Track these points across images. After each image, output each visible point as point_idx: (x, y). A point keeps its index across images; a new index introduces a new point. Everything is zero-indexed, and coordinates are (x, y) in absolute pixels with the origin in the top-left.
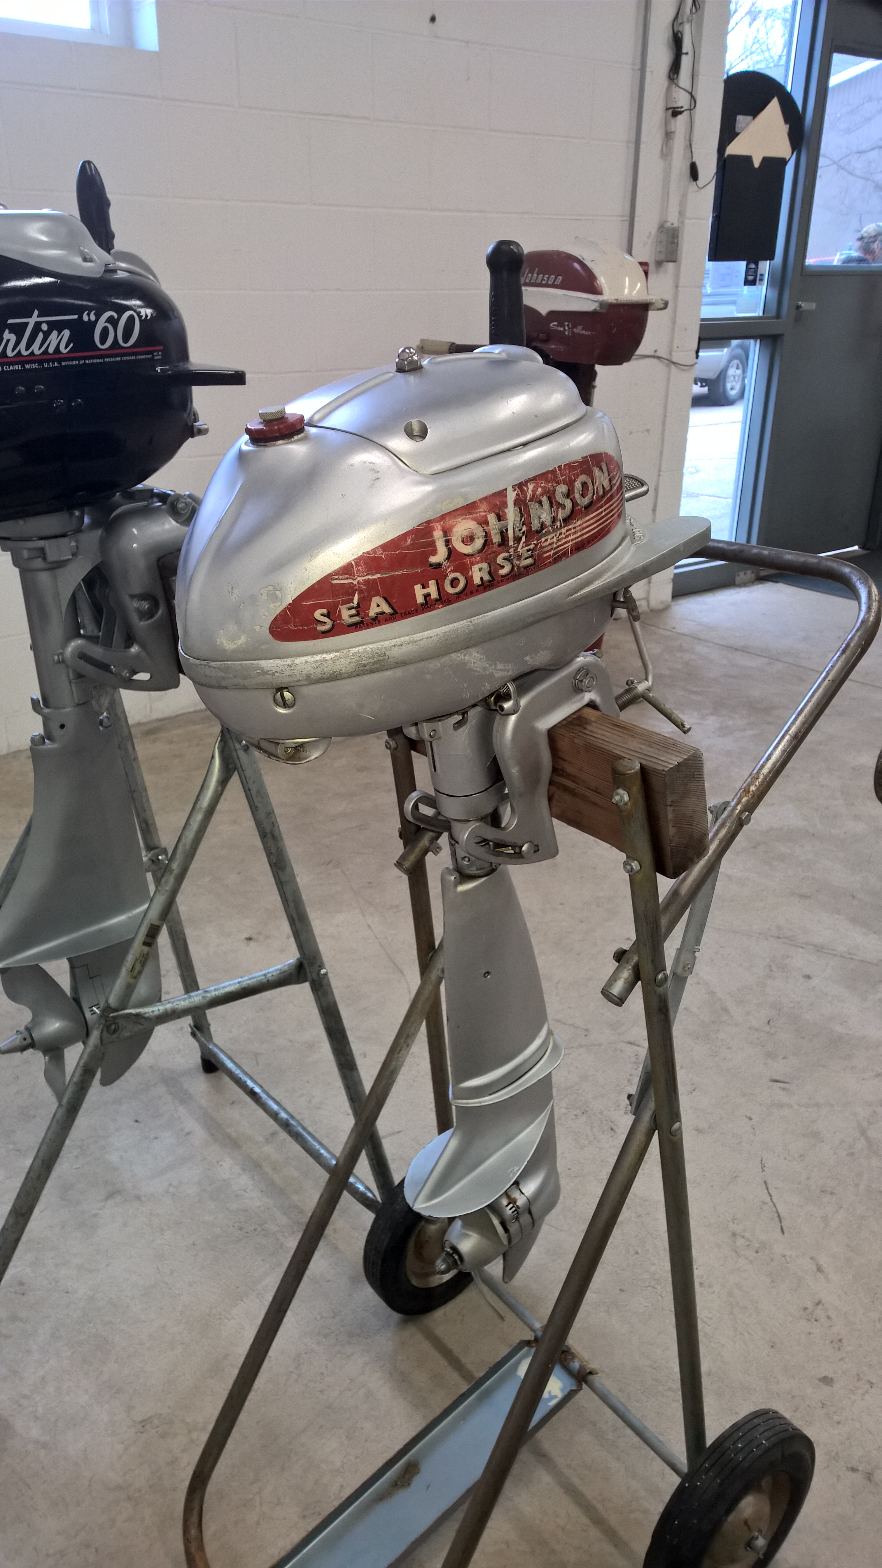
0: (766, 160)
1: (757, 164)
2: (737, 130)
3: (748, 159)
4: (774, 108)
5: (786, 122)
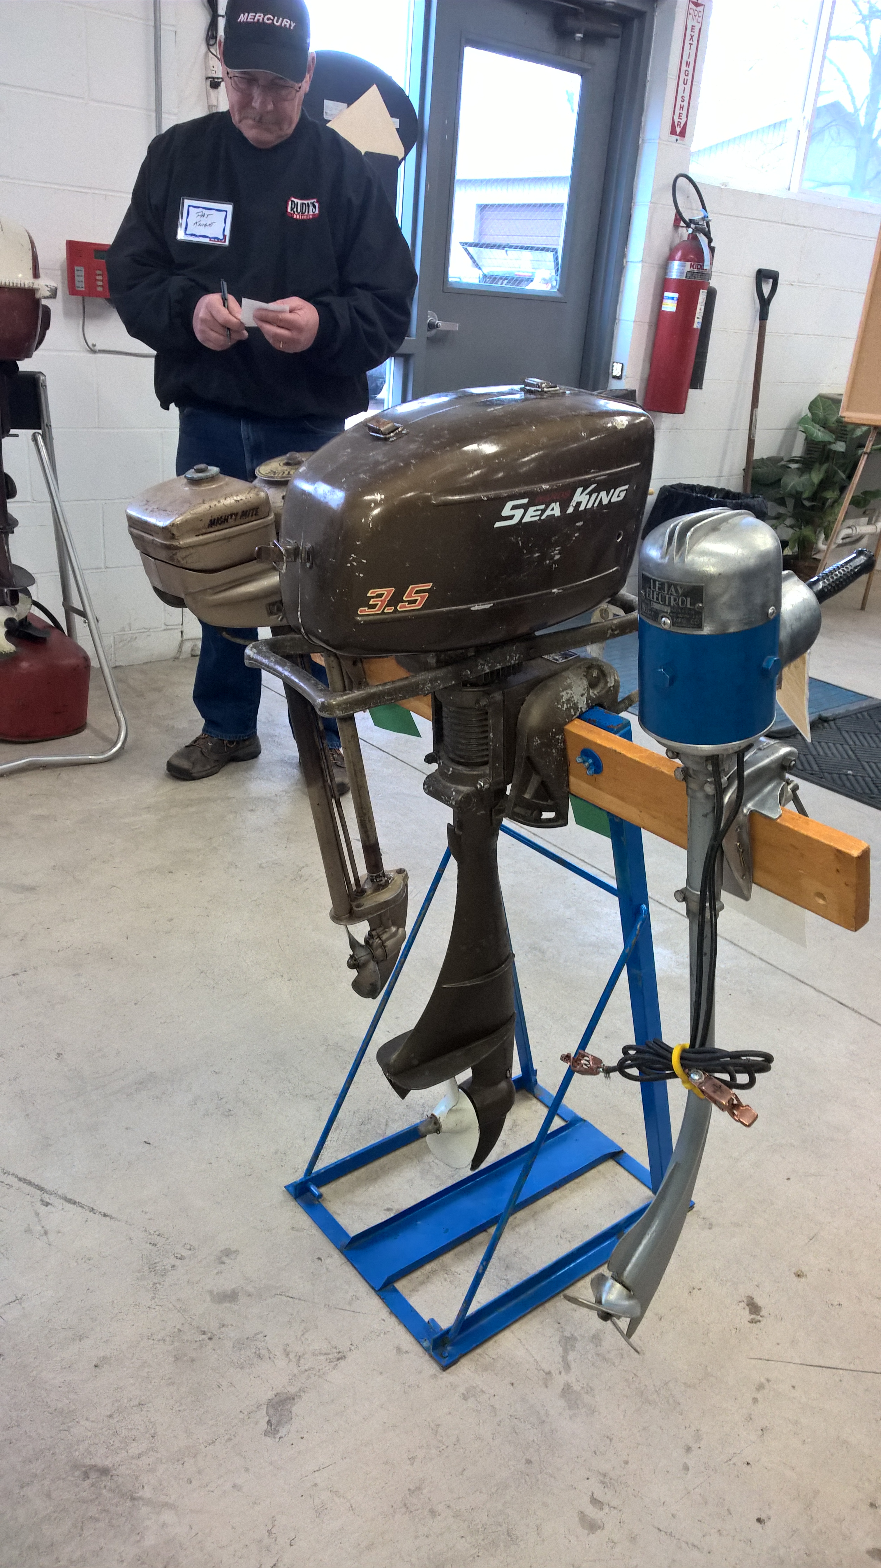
4: (373, 96)
5: (393, 115)
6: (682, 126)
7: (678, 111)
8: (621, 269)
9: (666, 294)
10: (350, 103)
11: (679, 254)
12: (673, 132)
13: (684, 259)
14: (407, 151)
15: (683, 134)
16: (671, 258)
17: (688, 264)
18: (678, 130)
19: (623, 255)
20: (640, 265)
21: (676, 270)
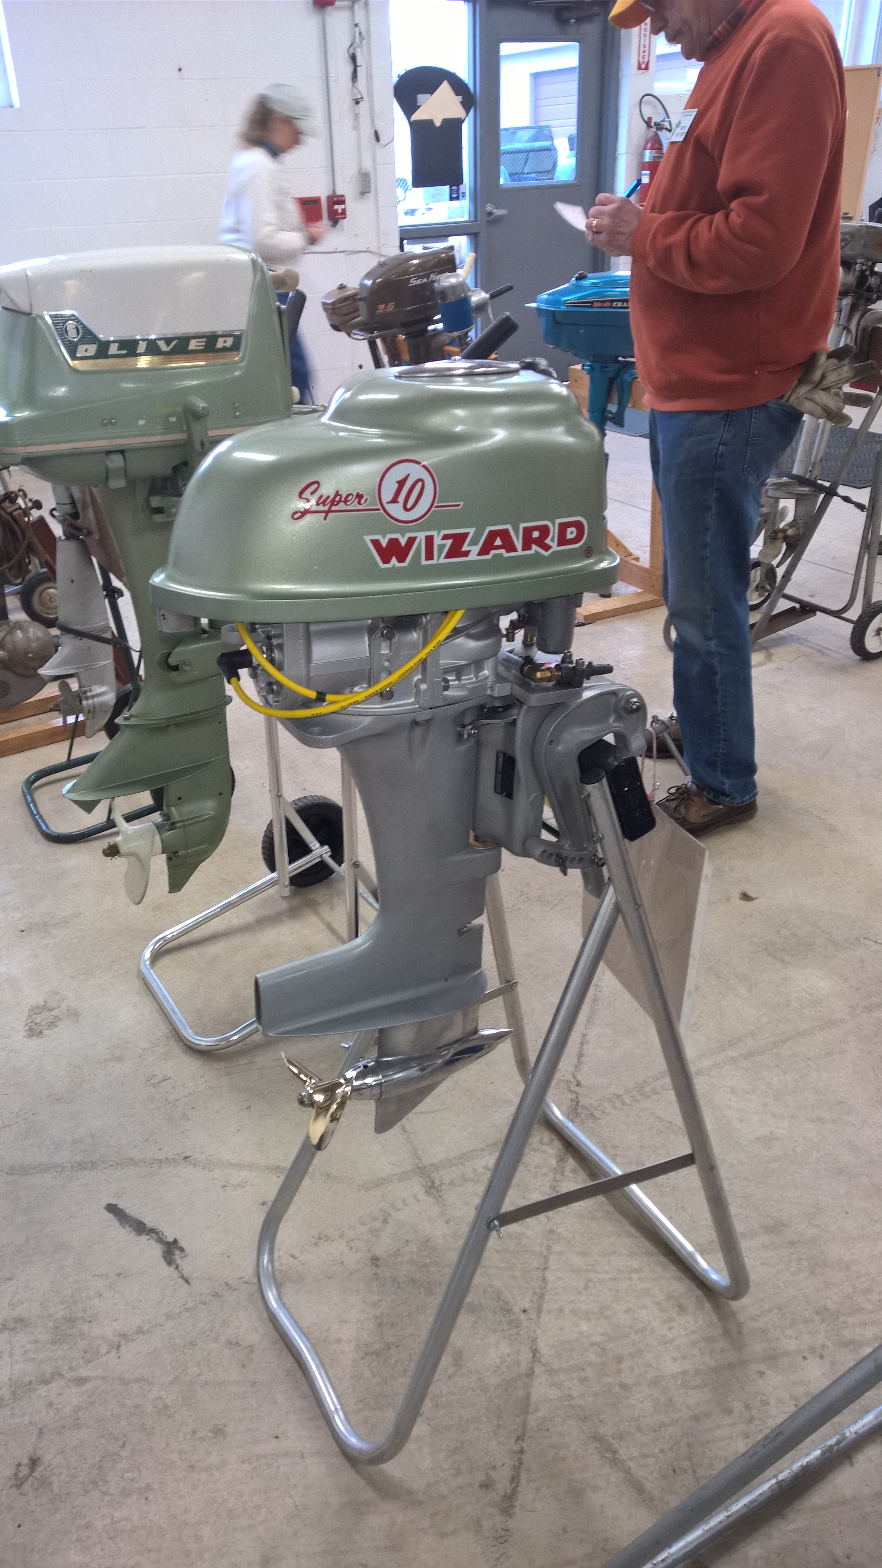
0: (446, 122)
1: (438, 123)
2: (419, 104)
3: (430, 122)
4: (445, 87)
5: (457, 95)
6: (646, 62)
7: (641, 55)
8: (614, 159)
9: (644, 172)
10: (432, 94)
11: (649, 145)
12: (640, 68)
13: (652, 148)
14: (468, 113)
15: (647, 68)
16: (645, 149)
17: (654, 151)
18: (643, 66)
19: (615, 150)
20: (625, 156)
21: (648, 156)
